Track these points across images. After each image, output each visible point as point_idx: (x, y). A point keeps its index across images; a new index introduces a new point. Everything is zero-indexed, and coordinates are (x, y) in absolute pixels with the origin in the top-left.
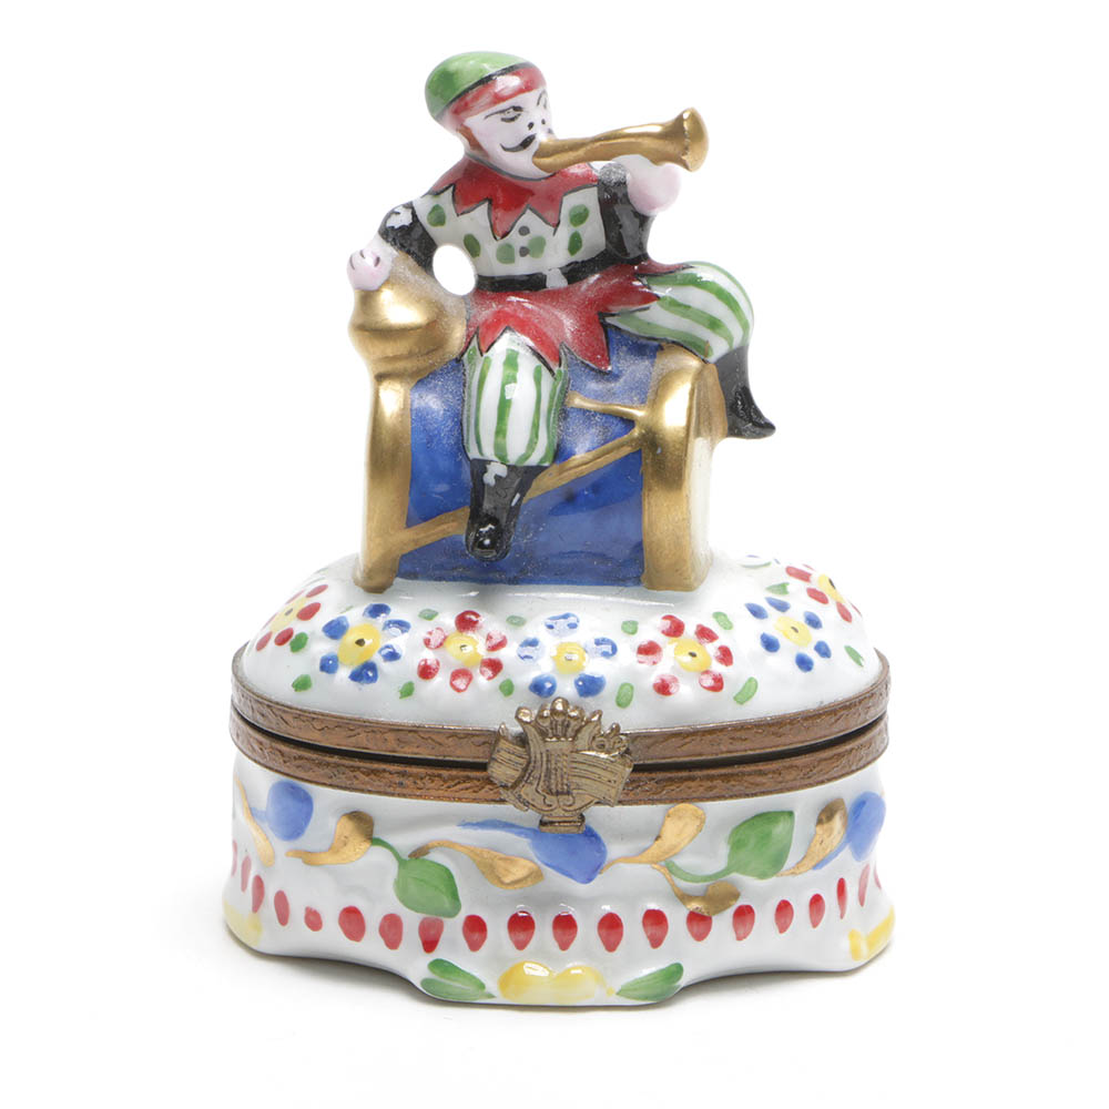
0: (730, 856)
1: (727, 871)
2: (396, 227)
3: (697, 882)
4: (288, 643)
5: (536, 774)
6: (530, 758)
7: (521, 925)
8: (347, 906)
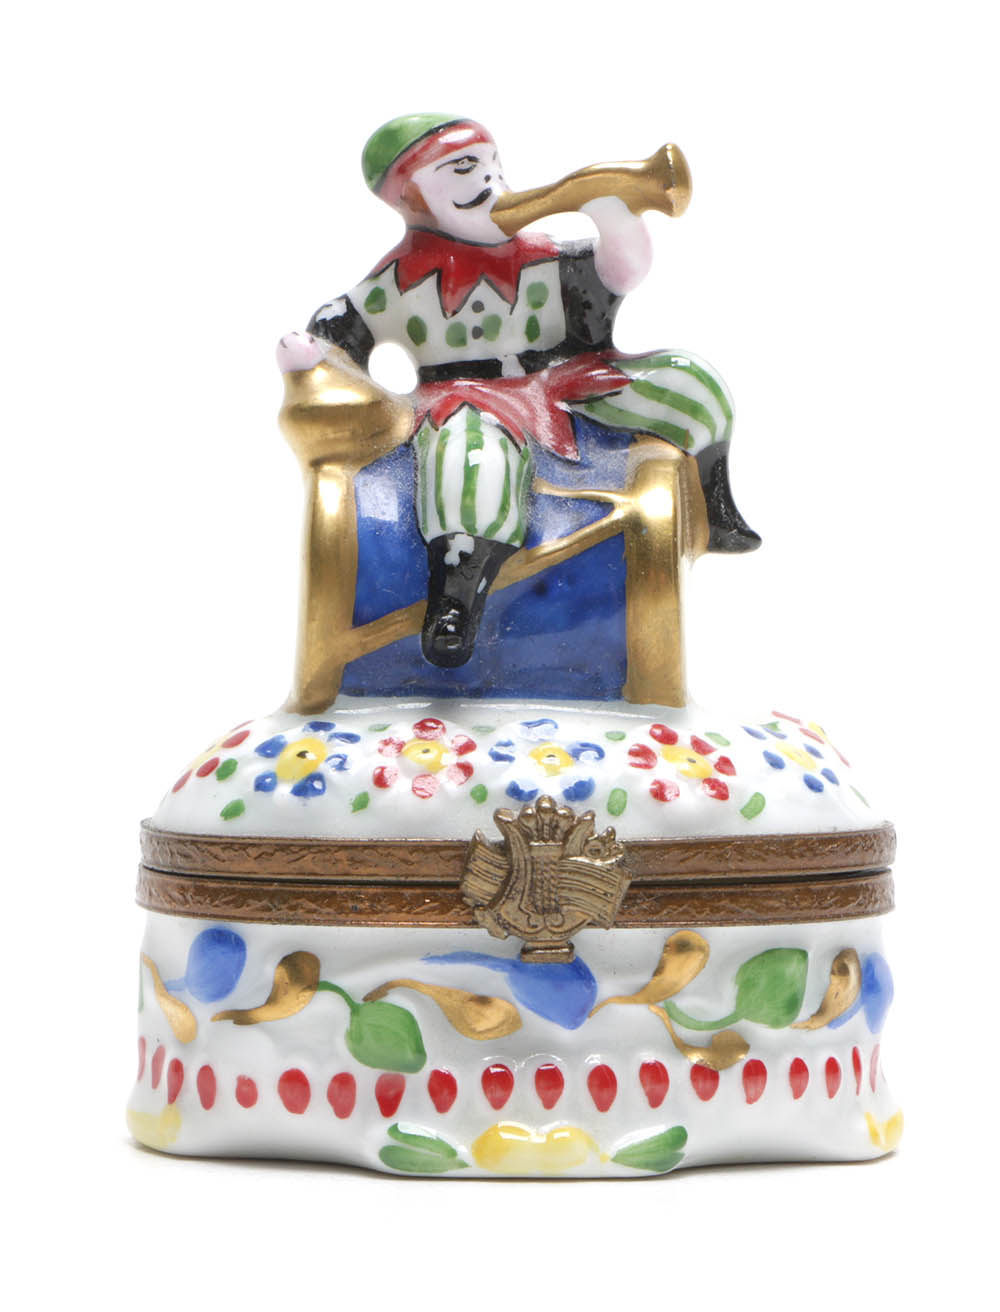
0: (740, 999)
1: (733, 1018)
2: (328, 319)
3: (700, 1029)
4: (214, 772)
5: (519, 886)
6: (512, 866)
7: (498, 1083)
8: (288, 1069)
